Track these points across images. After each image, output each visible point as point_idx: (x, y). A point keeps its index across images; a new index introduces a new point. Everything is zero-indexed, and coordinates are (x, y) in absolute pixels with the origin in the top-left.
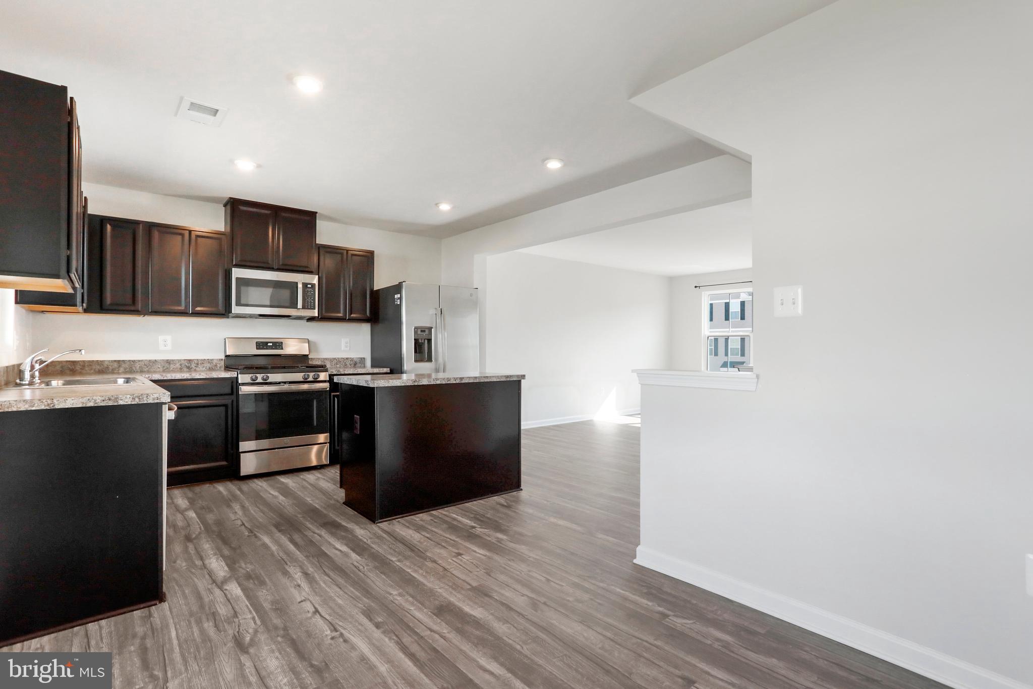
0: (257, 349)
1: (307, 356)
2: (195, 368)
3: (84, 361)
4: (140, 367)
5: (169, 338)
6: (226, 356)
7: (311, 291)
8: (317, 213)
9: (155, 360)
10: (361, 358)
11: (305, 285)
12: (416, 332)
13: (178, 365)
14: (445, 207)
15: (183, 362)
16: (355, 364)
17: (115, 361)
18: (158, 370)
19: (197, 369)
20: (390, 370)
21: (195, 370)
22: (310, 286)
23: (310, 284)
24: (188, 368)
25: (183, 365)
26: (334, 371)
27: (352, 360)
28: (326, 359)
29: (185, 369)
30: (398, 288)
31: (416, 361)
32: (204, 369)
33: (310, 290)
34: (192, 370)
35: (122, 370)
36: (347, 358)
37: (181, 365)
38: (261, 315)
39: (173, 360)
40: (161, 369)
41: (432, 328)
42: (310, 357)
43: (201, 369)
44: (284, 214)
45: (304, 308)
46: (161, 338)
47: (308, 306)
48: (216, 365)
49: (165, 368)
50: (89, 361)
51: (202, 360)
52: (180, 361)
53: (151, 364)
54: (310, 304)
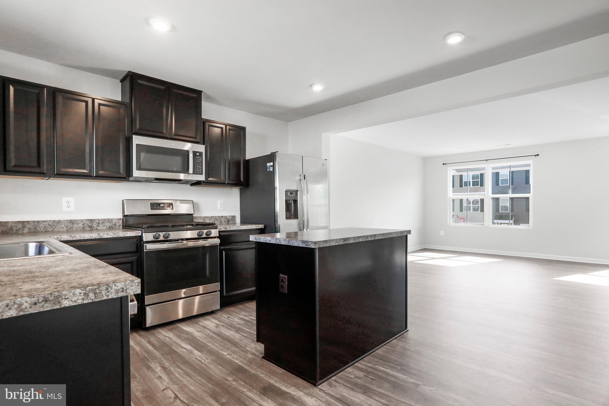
0: (152, 209)
1: (192, 215)
2: (97, 227)
4: (44, 227)
5: (71, 200)
6: (125, 216)
7: (199, 159)
8: (202, 91)
9: (59, 220)
10: (233, 216)
11: (195, 153)
12: (286, 195)
13: (81, 225)
14: (318, 88)
15: (85, 222)
16: (228, 221)
18: (62, 230)
19: (99, 228)
20: (265, 226)
22: (199, 154)
23: (198, 152)
24: (90, 227)
25: (85, 225)
26: (222, 228)
27: (226, 217)
29: (88, 228)
30: (272, 157)
31: (287, 218)
32: (105, 227)
33: (198, 157)
34: (94, 229)
35: (27, 230)
36: (222, 217)
39: (77, 221)
40: (65, 229)
41: (297, 191)
42: (194, 216)
43: (102, 228)
44: (175, 90)
45: (194, 173)
46: (64, 200)
47: (197, 172)
48: (115, 224)
49: (68, 228)
51: (102, 220)
52: (82, 221)
53: (55, 224)
54: (199, 170)
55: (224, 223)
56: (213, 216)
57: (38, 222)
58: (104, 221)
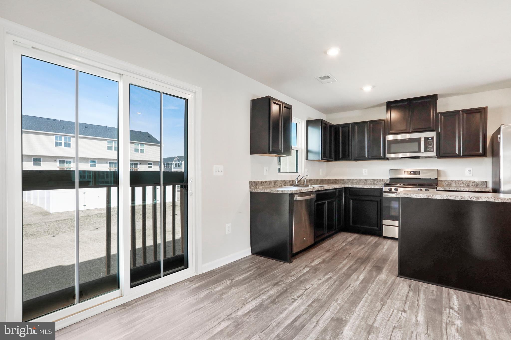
2: (376, 183)
3: (339, 179)
4: (356, 182)
5: (367, 170)
6: (390, 178)
8: (437, 95)
9: (361, 180)
10: (484, 181)
11: (426, 139)
13: (370, 182)
15: (372, 180)
17: (348, 179)
18: (362, 184)
19: (378, 184)
21: (377, 184)
22: (431, 139)
24: (374, 183)
27: (474, 182)
28: (452, 181)
29: (373, 184)
32: (381, 184)
33: (430, 141)
34: (375, 184)
35: (350, 183)
36: (469, 181)
37: (371, 182)
38: (403, 158)
39: (368, 180)
40: (363, 183)
42: (438, 179)
43: (379, 184)
45: (425, 151)
46: (364, 170)
47: (429, 150)
50: (340, 179)
52: (370, 180)
54: (431, 149)
55: (472, 186)
56: (460, 181)
57: (354, 180)
58: (380, 180)
